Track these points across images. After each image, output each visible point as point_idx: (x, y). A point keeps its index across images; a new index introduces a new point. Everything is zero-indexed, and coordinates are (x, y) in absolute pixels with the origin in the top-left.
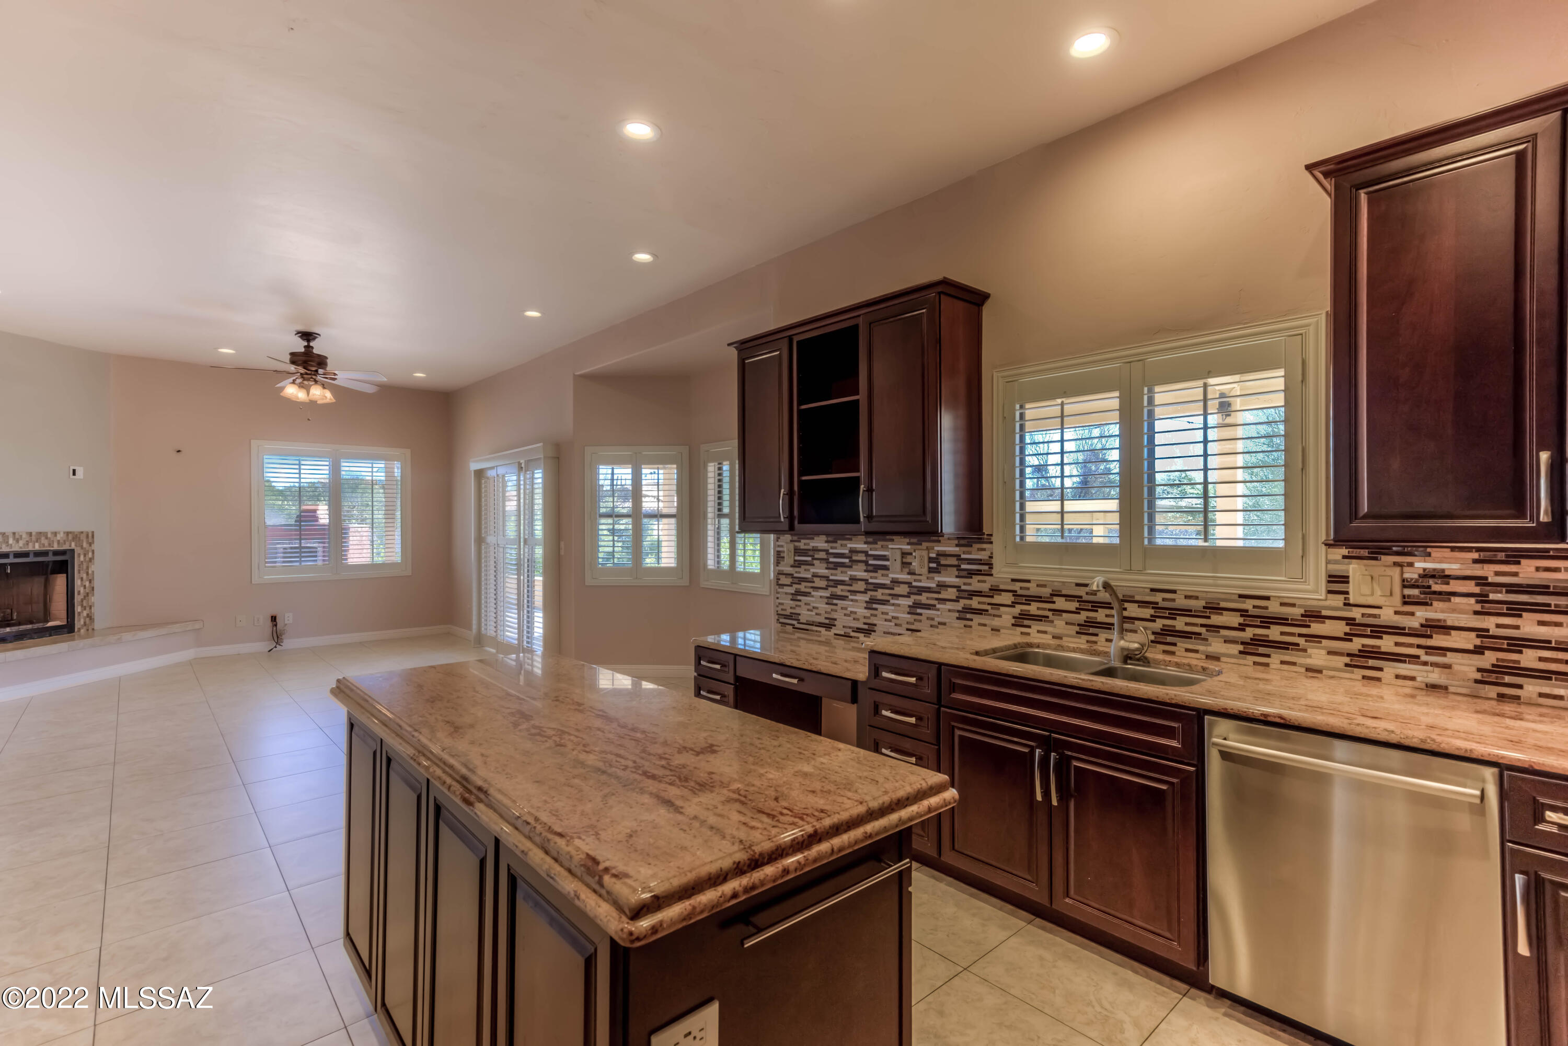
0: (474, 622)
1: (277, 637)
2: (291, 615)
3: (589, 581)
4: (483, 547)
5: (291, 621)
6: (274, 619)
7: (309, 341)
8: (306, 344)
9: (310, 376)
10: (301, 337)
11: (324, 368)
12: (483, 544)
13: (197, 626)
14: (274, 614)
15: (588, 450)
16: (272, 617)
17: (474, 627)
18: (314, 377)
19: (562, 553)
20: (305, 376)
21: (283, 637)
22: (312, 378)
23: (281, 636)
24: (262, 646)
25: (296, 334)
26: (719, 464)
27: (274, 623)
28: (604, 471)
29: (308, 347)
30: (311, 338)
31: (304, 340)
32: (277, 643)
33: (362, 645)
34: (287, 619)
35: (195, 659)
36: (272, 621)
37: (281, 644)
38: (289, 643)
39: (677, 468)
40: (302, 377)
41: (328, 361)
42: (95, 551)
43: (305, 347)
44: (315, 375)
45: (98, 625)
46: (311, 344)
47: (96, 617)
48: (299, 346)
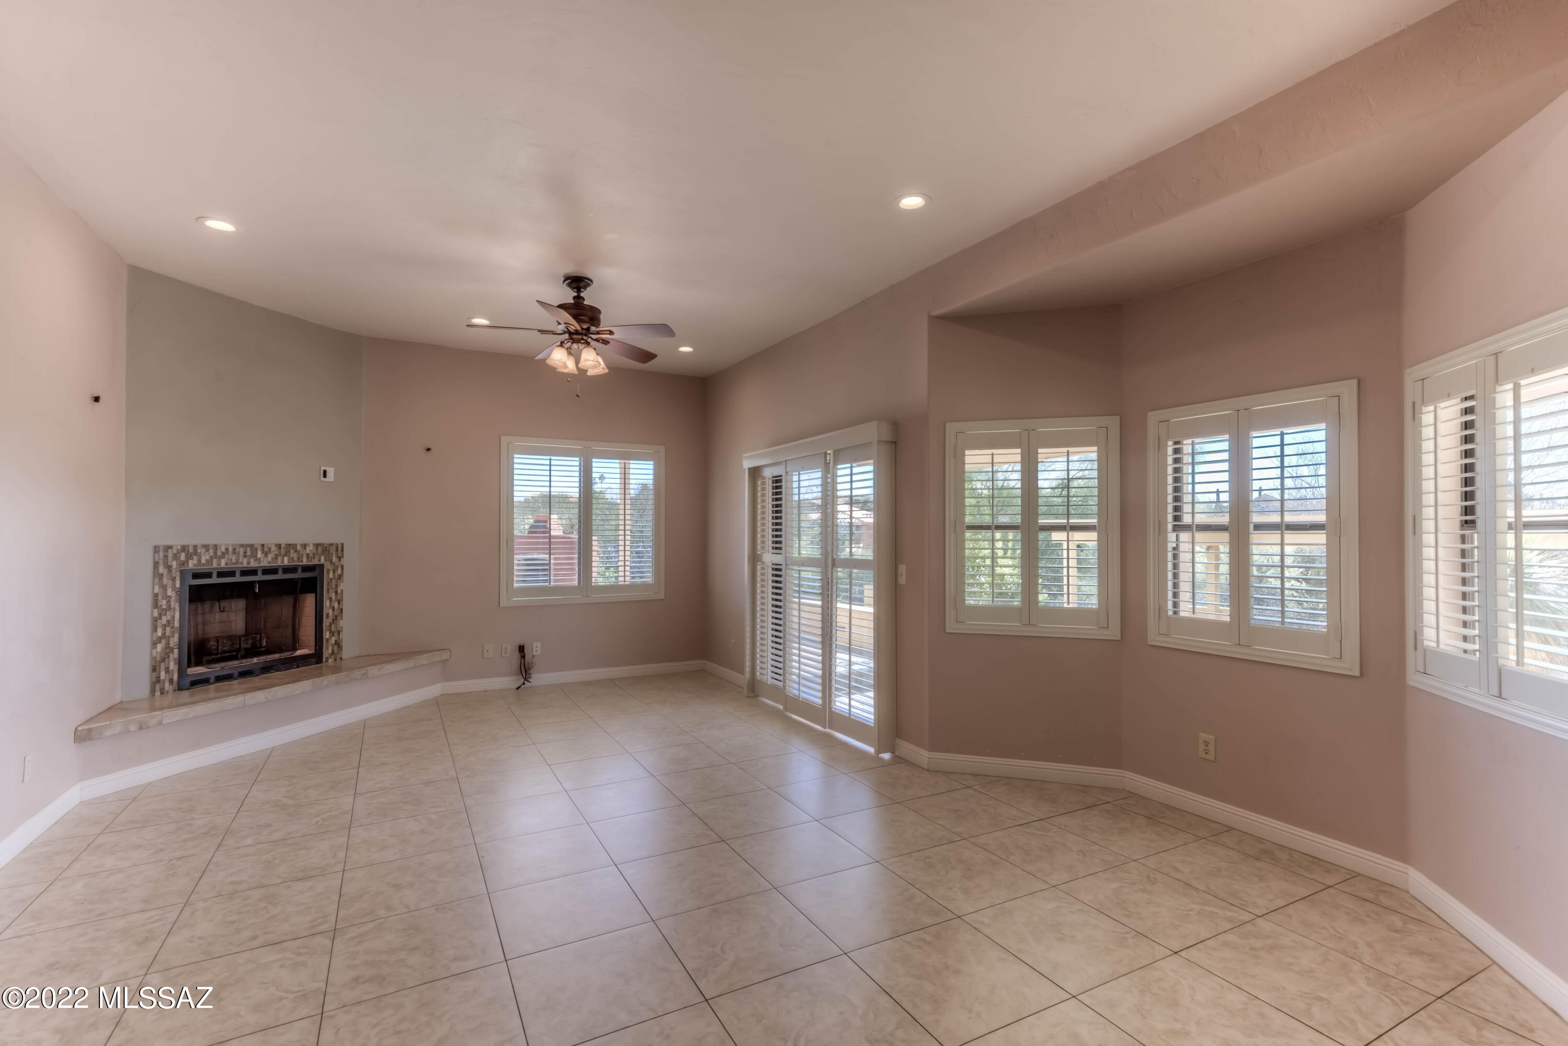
0: (748, 664)
1: (525, 670)
2: (539, 644)
3: (952, 626)
4: (759, 568)
5: (539, 653)
6: (521, 649)
7: (579, 290)
8: (576, 294)
9: (580, 337)
10: (569, 285)
11: (598, 325)
12: (759, 563)
13: (445, 656)
14: (521, 642)
15: (951, 428)
16: (520, 646)
17: (748, 670)
18: (585, 338)
19: (902, 580)
20: (575, 336)
21: (532, 671)
22: (582, 339)
23: (529, 670)
24: (507, 682)
25: (564, 281)
26: (1176, 443)
27: (523, 654)
28: (975, 459)
29: (578, 298)
30: (582, 284)
31: (573, 288)
32: (525, 679)
33: (612, 682)
34: (535, 650)
35: (442, 695)
36: (520, 651)
37: (529, 680)
38: (538, 679)
39: (1098, 451)
40: (571, 339)
41: (602, 317)
42: (344, 567)
43: (574, 298)
44: (586, 335)
45: (346, 653)
46: (582, 295)
47: (344, 644)
48: (568, 296)
